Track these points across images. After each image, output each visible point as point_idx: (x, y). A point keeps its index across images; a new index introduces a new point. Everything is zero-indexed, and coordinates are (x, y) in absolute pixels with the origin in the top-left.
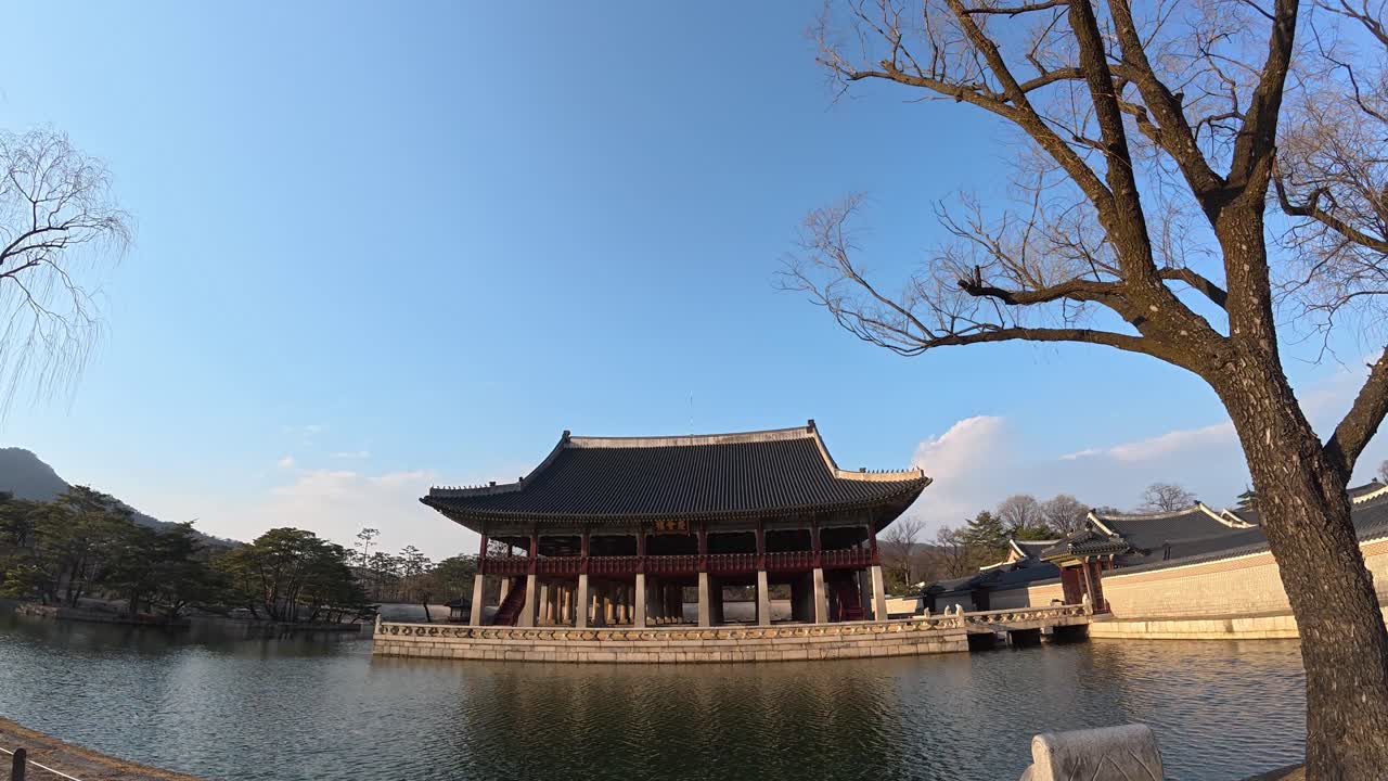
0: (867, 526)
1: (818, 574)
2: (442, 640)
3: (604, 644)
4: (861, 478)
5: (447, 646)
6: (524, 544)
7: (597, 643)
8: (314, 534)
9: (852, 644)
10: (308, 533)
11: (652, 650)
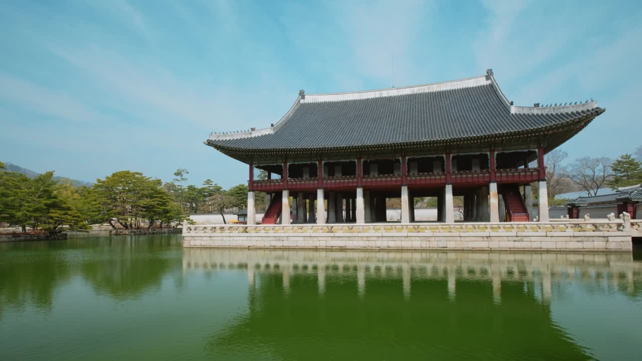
0: (537, 150)
1: (493, 187)
2: (228, 235)
3: (336, 235)
4: (536, 112)
5: (232, 238)
6: (278, 170)
7: (332, 234)
8: (141, 174)
9: (525, 239)
10: (137, 173)
11: (371, 239)
